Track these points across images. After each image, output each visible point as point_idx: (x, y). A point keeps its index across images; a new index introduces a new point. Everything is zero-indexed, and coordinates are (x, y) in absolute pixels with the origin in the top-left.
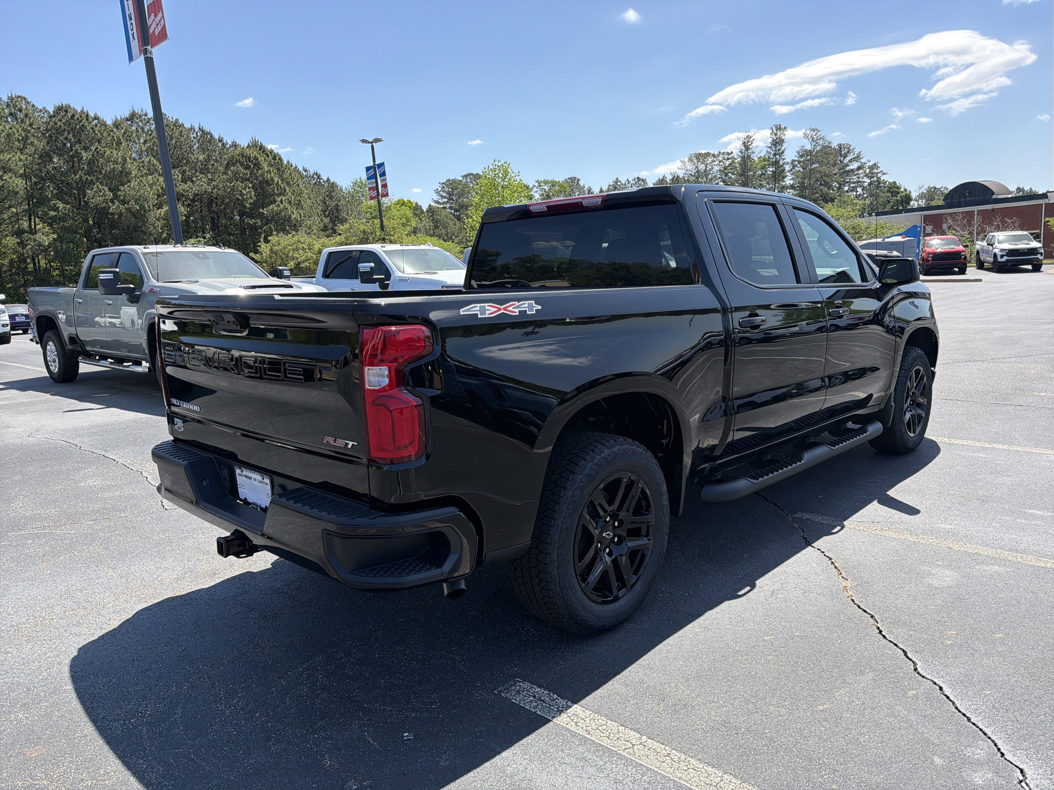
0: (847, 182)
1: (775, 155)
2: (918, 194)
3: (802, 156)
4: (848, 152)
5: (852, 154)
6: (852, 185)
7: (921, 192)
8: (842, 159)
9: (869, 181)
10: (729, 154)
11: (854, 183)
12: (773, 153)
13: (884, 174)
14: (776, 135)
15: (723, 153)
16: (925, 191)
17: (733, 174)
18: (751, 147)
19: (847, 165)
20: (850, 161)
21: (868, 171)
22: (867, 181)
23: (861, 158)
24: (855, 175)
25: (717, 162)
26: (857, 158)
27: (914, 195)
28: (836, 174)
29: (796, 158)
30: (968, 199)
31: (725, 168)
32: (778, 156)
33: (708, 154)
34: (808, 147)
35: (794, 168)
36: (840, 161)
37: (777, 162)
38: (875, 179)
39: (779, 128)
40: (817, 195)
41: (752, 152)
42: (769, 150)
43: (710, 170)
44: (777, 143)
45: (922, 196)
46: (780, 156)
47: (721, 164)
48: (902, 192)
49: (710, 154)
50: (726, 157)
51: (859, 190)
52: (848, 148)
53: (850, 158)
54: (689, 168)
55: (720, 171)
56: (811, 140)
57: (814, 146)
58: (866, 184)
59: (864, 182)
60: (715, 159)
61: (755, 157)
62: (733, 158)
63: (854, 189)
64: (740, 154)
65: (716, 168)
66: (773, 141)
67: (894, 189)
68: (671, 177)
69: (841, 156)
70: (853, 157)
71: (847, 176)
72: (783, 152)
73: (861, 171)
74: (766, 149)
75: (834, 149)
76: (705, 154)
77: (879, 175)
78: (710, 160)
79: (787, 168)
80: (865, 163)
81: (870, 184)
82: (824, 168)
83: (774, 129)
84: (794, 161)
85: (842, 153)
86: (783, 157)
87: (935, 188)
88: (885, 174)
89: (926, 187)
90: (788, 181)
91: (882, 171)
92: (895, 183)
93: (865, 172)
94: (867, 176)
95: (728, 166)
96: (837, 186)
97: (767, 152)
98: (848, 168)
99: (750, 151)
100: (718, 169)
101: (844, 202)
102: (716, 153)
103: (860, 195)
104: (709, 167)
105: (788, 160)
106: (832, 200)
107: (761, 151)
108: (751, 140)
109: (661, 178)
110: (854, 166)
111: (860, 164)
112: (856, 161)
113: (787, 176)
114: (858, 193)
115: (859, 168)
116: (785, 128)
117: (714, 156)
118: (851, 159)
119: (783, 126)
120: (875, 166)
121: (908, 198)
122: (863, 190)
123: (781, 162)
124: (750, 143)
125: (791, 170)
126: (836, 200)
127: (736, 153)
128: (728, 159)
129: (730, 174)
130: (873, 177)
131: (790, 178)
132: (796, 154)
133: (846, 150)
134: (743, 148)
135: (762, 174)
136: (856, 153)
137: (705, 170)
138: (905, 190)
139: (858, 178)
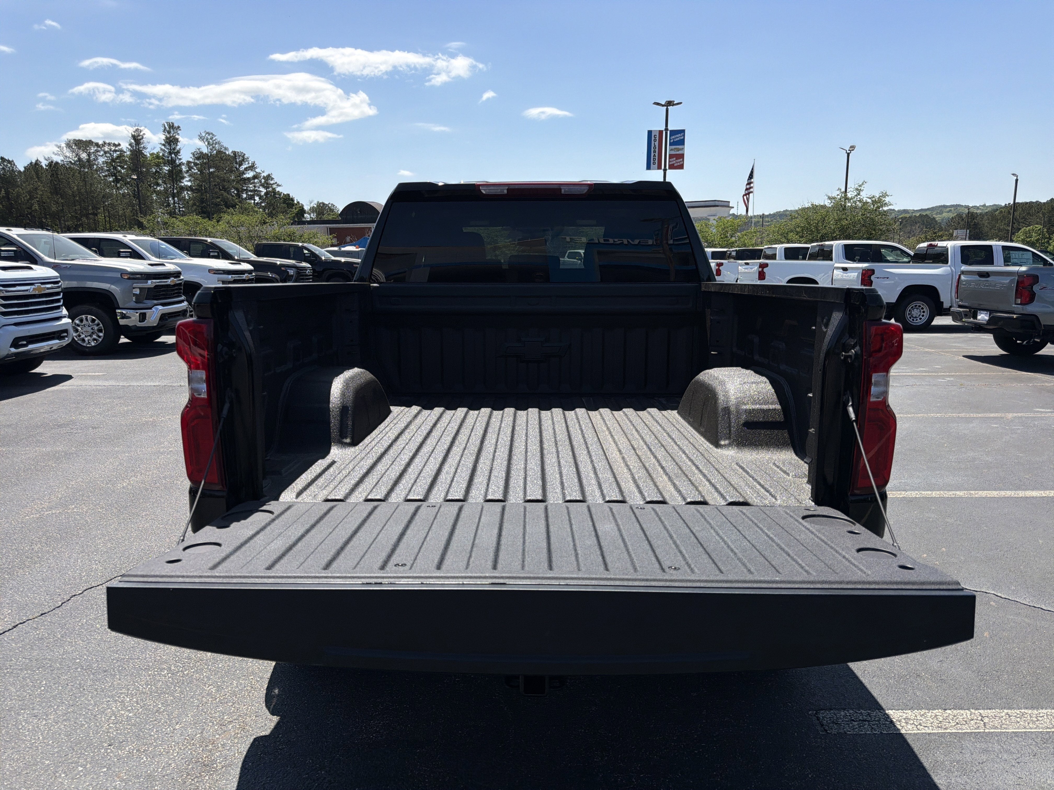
0: (245, 190)
1: (170, 153)
2: (309, 207)
3: (198, 158)
4: (243, 160)
5: (247, 163)
6: (249, 193)
7: (312, 205)
8: (238, 167)
9: (265, 191)
10: (115, 145)
11: (251, 191)
12: (167, 151)
13: (278, 185)
14: (169, 132)
15: (109, 144)
16: (315, 206)
17: (123, 168)
18: (142, 141)
19: (243, 173)
20: (246, 169)
21: (263, 181)
22: (263, 191)
23: (256, 168)
24: (251, 184)
25: (102, 153)
26: (252, 167)
27: (306, 208)
28: (234, 181)
29: (191, 160)
30: (360, 217)
31: (113, 160)
32: (173, 155)
33: (90, 143)
34: (205, 150)
35: (190, 170)
36: (236, 168)
37: (172, 162)
38: (270, 189)
39: (171, 126)
40: (218, 200)
41: (144, 148)
42: (163, 147)
43: (94, 160)
44: (171, 141)
45: (313, 210)
46: (176, 156)
47: (108, 155)
48: (296, 204)
49: (93, 142)
50: (113, 148)
51: (257, 198)
52: (243, 157)
53: (245, 166)
54: (68, 154)
55: (107, 163)
56: (206, 143)
57: (211, 149)
58: (263, 194)
59: (261, 191)
60: (99, 149)
61: (147, 153)
62: (121, 151)
63: (252, 197)
64: (129, 147)
65: (101, 160)
66: (167, 138)
67: (288, 201)
68: (47, 163)
69: (236, 163)
70: (248, 166)
71: (245, 184)
72: (178, 152)
73: (256, 181)
74: (160, 146)
75: (229, 155)
76: (86, 141)
77: (274, 186)
78: (93, 149)
79: (184, 168)
80: (260, 173)
81: (266, 194)
82: (221, 174)
83: (167, 127)
84: (189, 162)
85: (238, 160)
86: (179, 157)
87: (324, 204)
88: (280, 186)
89: (316, 202)
90: (186, 182)
91: (276, 183)
92: (289, 195)
93: (261, 182)
94: (263, 185)
95: (117, 159)
96: (235, 192)
97: (161, 149)
98: (245, 176)
99: (142, 146)
100: (104, 160)
101: (246, 209)
102: (101, 142)
103: (257, 203)
104: (92, 157)
105: (184, 161)
106: (234, 206)
107: (154, 148)
108: (141, 134)
109: (34, 161)
110: (250, 174)
111: (255, 173)
112: (252, 170)
113: (185, 177)
114: (256, 202)
115: (255, 177)
116: (179, 127)
117: (97, 145)
118: (247, 168)
119: (176, 125)
120: (268, 177)
121: (302, 211)
122: (260, 199)
123: (177, 161)
124: (141, 137)
125: (188, 171)
126: (237, 206)
127: (125, 146)
128: (115, 151)
129: (119, 168)
130: (268, 188)
131: (187, 179)
132: (191, 155)
133: (241, 158)
134: (133, 141)
135: (156, 171)
136: (250, 162)
137: (88, 160)
138: (298, 202)
139: (255, 187)
